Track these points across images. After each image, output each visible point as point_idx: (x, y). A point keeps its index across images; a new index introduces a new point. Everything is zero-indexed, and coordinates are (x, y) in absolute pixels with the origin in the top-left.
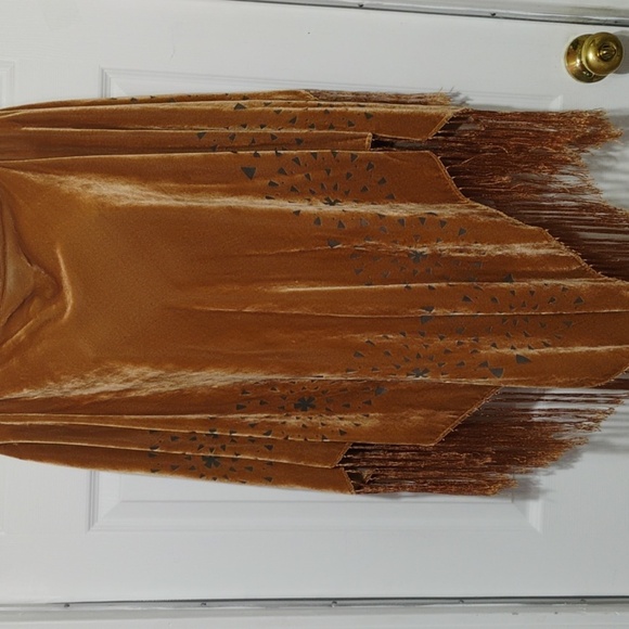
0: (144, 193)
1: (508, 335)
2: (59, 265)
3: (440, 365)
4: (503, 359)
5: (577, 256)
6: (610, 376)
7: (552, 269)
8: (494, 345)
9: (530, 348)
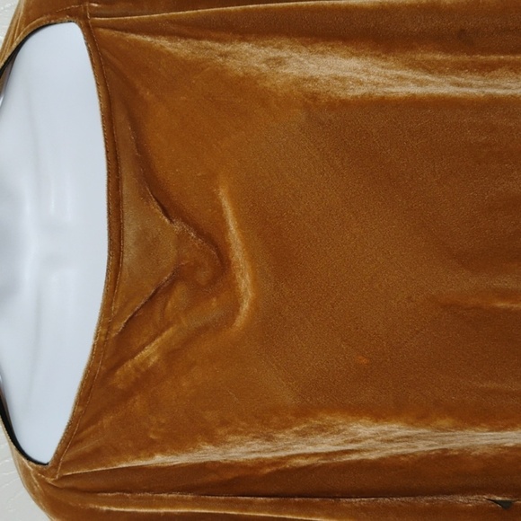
0: (389, 73)
2: (224, 221)
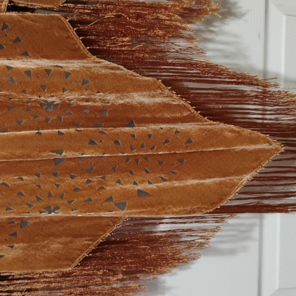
1: (131, 173)
3: (70, 202)
4: (127, 194)
5: (187, 104)
6: (217, 203)
7: (167, 115)
8: (119, 182)
9: (150, 183)
